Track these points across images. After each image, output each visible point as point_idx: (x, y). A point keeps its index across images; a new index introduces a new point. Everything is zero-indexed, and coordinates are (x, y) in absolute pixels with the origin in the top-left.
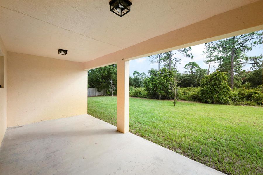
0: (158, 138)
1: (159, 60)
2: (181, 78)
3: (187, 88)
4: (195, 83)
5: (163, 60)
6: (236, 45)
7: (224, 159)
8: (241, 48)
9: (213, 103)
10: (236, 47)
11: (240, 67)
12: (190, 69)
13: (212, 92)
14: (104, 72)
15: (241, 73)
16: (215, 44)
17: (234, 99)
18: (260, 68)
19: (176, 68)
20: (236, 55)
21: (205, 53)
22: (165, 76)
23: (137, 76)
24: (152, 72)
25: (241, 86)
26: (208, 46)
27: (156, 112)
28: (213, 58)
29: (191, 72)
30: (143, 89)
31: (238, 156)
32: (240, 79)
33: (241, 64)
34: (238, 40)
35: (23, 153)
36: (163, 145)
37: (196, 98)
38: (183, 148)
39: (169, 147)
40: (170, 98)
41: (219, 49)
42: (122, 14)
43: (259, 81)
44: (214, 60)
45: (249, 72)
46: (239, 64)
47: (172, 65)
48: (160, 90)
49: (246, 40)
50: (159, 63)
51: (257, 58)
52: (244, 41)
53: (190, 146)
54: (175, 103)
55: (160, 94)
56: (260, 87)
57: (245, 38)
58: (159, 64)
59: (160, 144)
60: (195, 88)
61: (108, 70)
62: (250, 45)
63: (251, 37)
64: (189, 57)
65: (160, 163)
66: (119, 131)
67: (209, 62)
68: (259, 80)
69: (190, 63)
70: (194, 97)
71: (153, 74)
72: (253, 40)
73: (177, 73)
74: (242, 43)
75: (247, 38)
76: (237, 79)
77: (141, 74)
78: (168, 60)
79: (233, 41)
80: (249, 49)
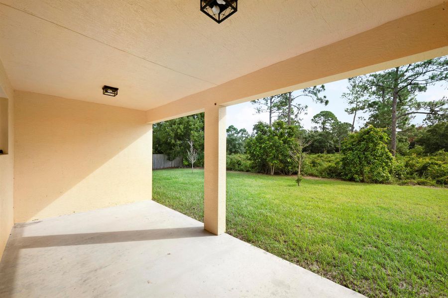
0: (277, 245)
1: (271, 107)
2: (306, 138)
3: (317, 155)
4: (330, 146)
5: (277, 107)
6: (401, 82)
7: (397, 284)
8: (409, 87)
9: (362, 181)
10: (401, 85)
11: (406, 120)
12: (322, 124)
13: (361, 163)
14: (179, 128)
15: (408, 130)
16: (365, 80)
17: (398, 175)
18: (438, 122)
19: (299, 121)
20: (400, 99)
21: (347, 96)
22: (282, 135)
23: (233, 135)
24: (259, 127)
25: (408, 151)
26: (353, 84)
27: (268, 196)
28: (361, 105)
29: (324, 128)
30: (243, 156)
31: (421, 278)
32: (406, 139)
33: (408, 114)
34: (403, 74)
35: (40, 272)
36: (288, 257)
37: (333, 173)
38: (322, 263)
39: (298, 261)
40: (289, 172)
41: (371, 88)
42: (222, 17)
43: (438, 143)
44: (362, 108)
45: (420, 128)
46: (405, 115)
47: (293, 116)
48: (273, 159)
49: (418, 74)
50: (270, 112)
51: (436, 105)
52: (414, 75)
53: (334, 258)
54: (298, 181)
55: (273, 166)
56: (440, 154)
57: (417, 69)
58: (270, 115)
59: (281, 255)
60: (330, 155)
61: (186, 124)
62: (424, 82)
63: (426, 69)
64: (322, 102)
65: (285, 292)
66: (209, 231)
67: (353, 110)
68: (437, 141)
69: (321, 112)
70: (330, 170)
71: (261, 132)
72: (430, 74)
73: (301, 129)
74: (410, 78)
75: (420, 69)
76: (400, 141)
77: (241, 131)
78: (285, 108)
79: (396, 76)
80: (422, 89)
